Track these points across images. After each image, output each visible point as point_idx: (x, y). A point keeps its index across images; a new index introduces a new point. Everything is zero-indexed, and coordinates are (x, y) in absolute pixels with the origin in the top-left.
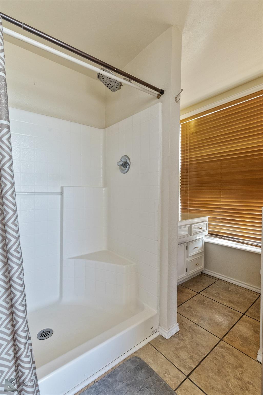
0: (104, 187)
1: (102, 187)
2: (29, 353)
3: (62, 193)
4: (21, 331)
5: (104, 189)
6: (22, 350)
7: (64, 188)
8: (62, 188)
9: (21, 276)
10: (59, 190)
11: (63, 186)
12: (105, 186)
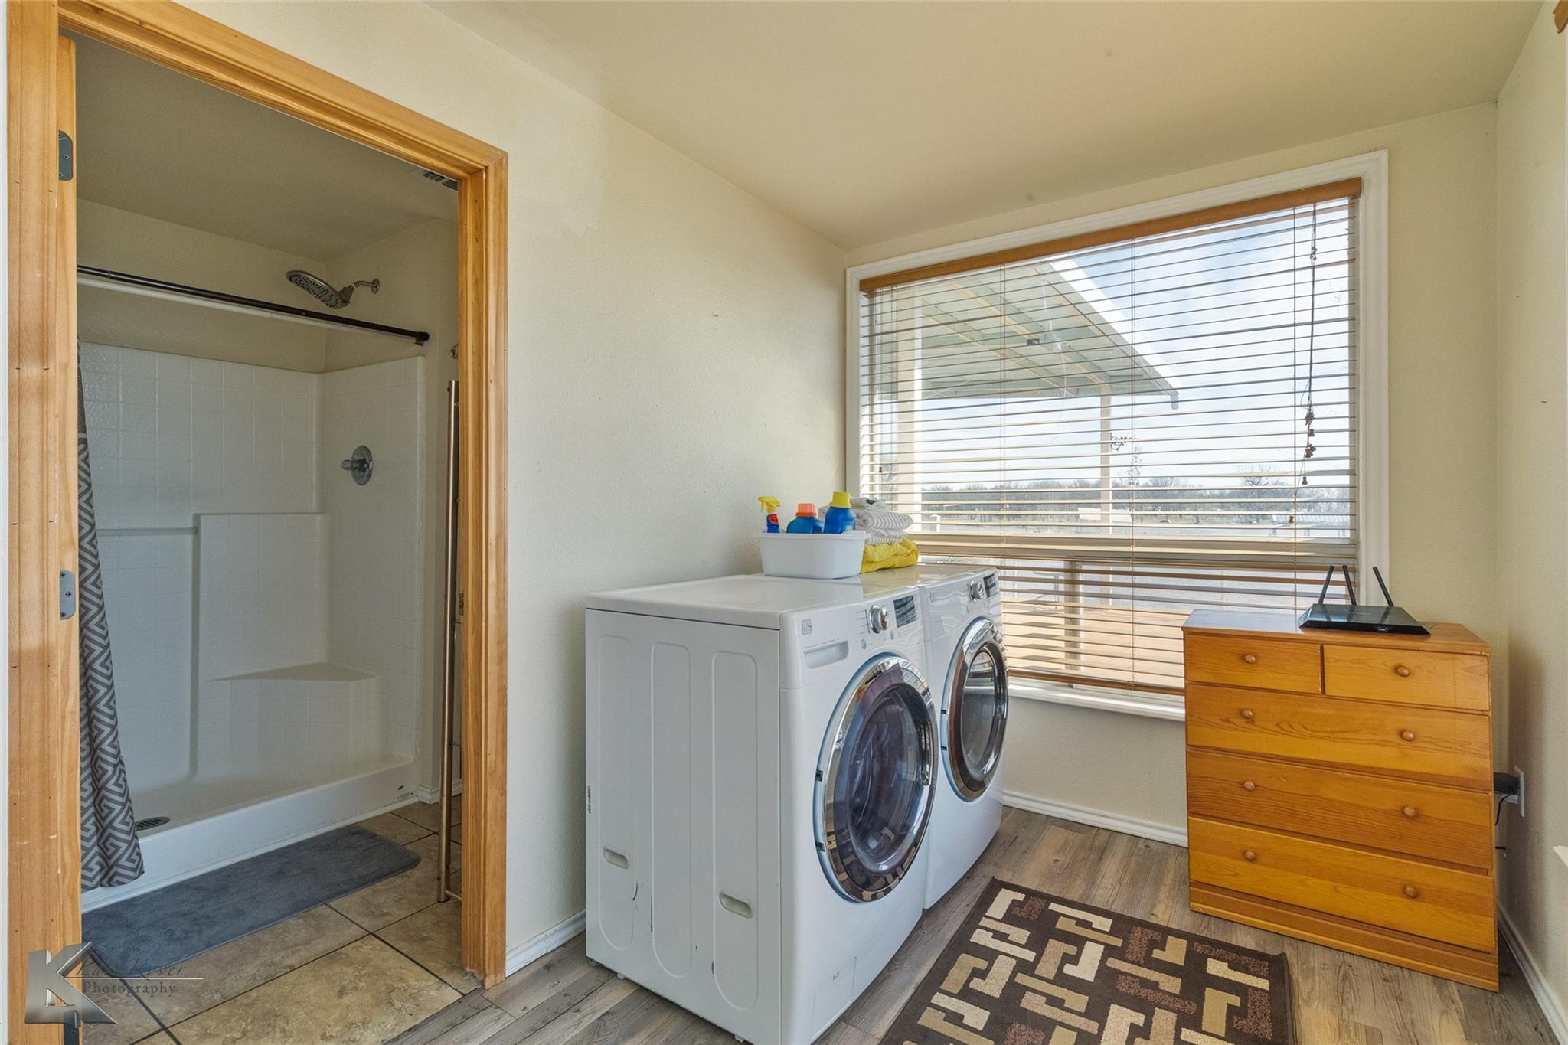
0: (318, 513)
1: (315, 513)
2: (121, 782)
3: (196, 530)
4: (108, 745)
5: (319, 517)
6: (110, 773)
7: (203, 518)
8: (197, 518)
9: (107, 664)
10: (190, 525)
11: (198, 512)
12: (322, 512)
